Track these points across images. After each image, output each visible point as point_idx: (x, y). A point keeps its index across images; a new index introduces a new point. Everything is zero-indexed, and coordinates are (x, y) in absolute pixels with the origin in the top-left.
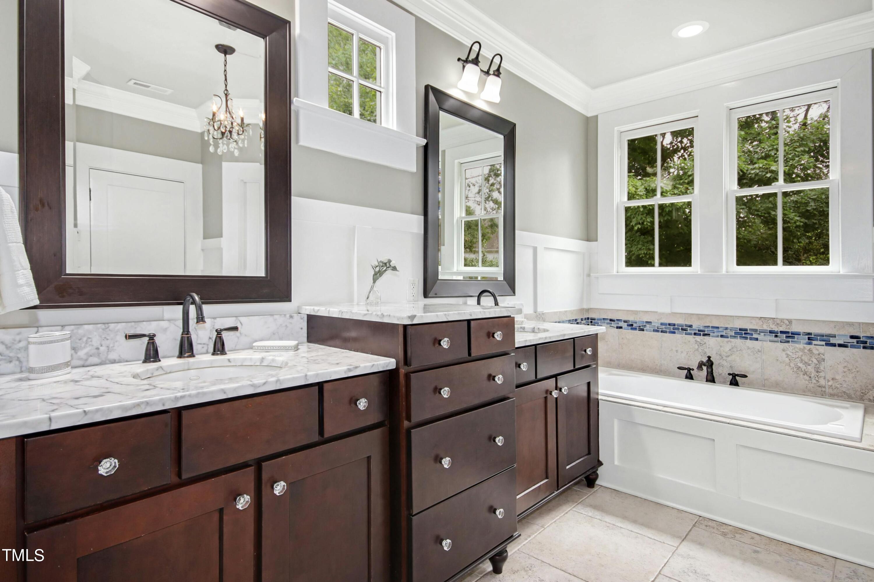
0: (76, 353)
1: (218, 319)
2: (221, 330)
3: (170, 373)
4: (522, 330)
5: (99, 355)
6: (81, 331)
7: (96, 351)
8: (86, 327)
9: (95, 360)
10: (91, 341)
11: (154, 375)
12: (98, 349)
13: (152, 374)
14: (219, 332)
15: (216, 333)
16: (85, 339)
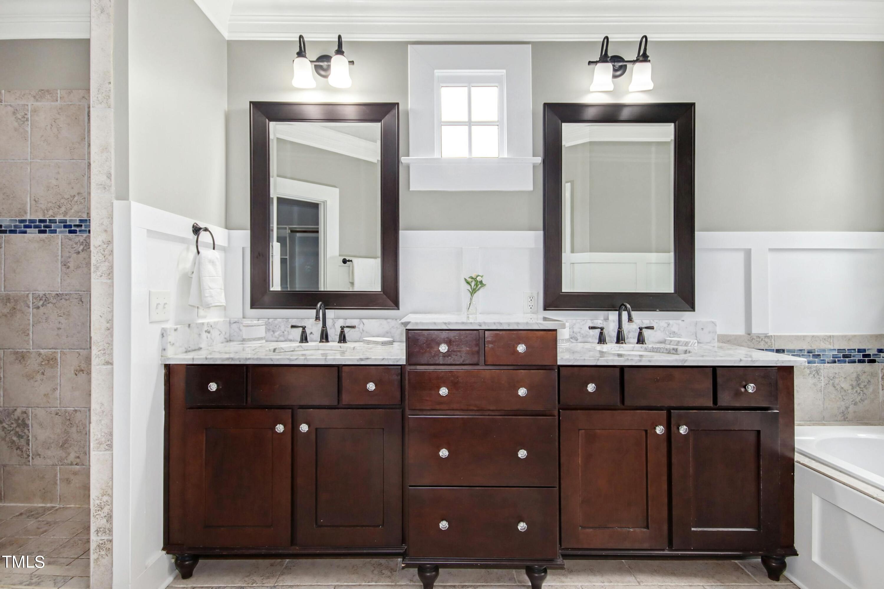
0: (274, 333)
1: (348, 320)
2: (344, 327)
3: (307, 350)
4: (674, 352)
5: (284, 336)
6: (276, 322)
7: (282, 333)
8: (278, 320)
9: (282, 338)
10: (281, 328)
11: (296, 350)
12: (283, 332)
13: (295, 349)
14: (342, 328)
15: (340, 329)
16: (278, 326)
